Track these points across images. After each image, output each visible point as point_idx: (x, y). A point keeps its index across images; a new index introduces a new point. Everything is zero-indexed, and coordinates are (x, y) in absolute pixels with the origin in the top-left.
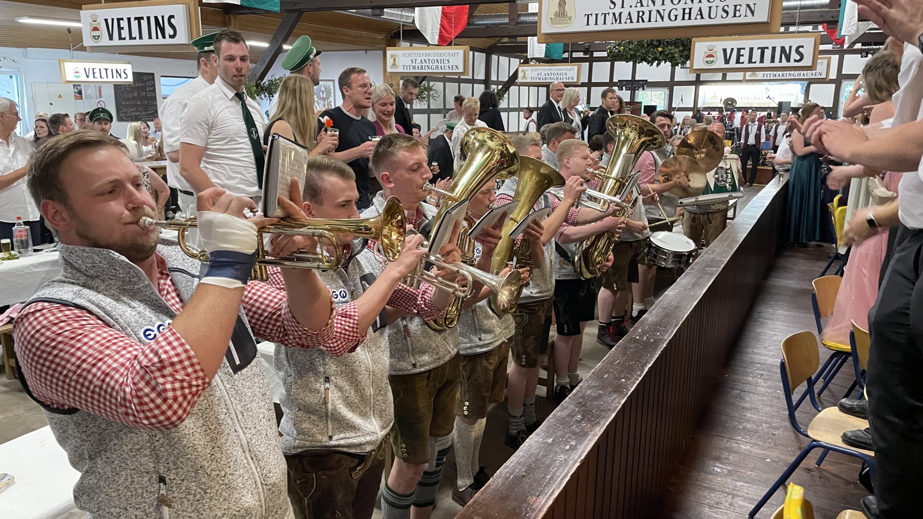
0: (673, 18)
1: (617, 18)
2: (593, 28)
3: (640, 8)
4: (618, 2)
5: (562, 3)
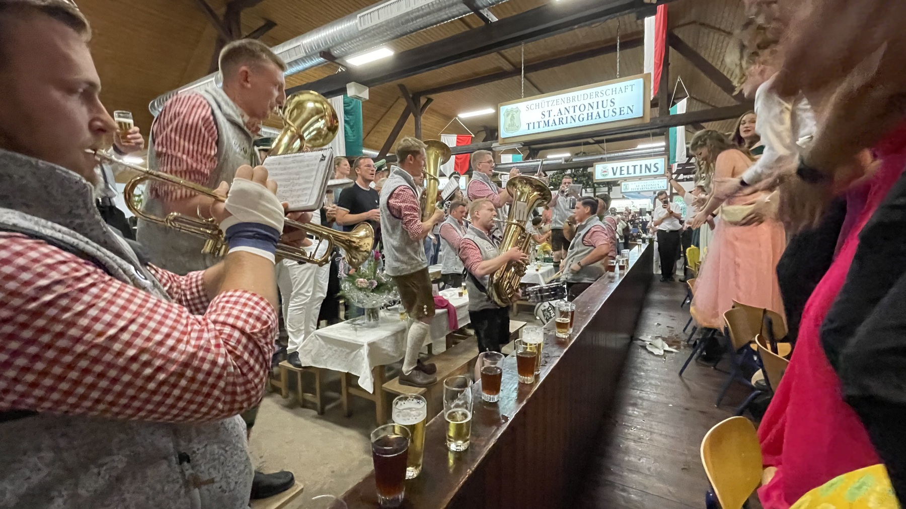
0: (581, 119)
1: (547, 124)
2: (532, 131)
3: (560, 116)
4: (547, 114)
5: (513, 117)
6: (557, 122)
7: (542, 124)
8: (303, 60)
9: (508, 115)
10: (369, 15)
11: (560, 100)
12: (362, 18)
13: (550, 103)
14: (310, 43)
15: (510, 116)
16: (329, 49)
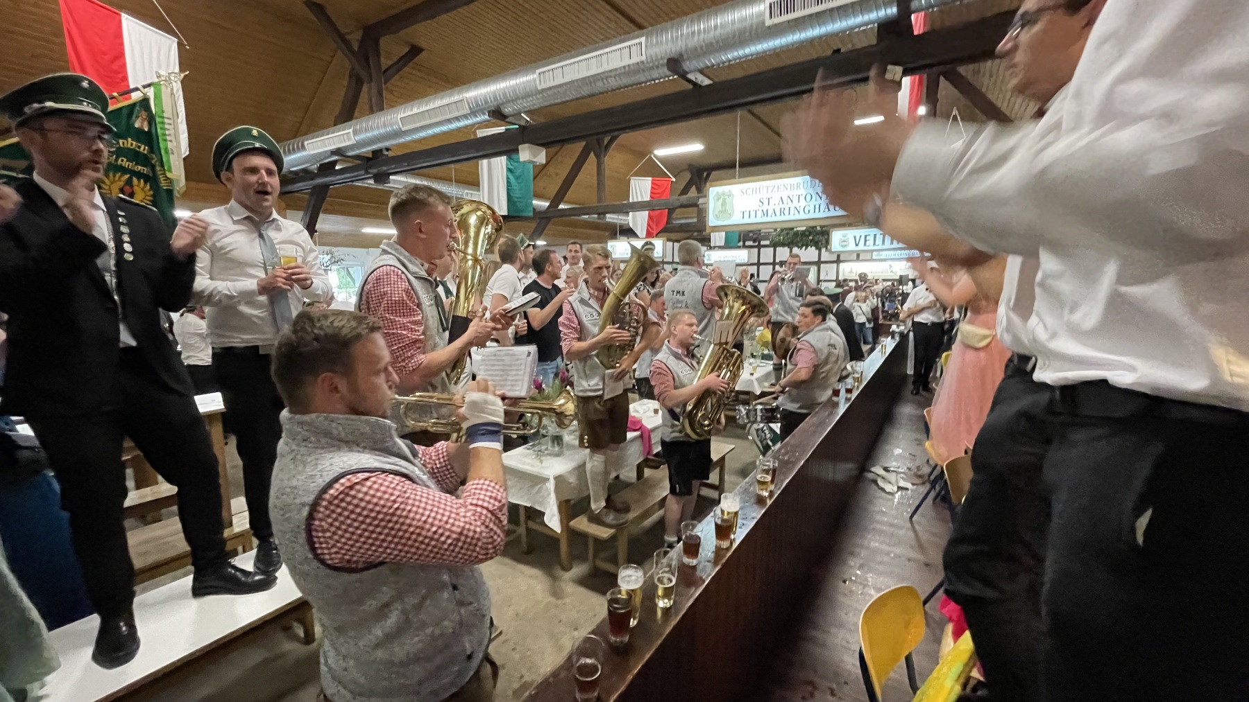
2: (747, 220)
3: (782, 206)
4: (766, 202)
5: (724, 203)
6: (778, 213)
7: (759, 213)
8: (465, 117)
9: (718, 199)
10: (551, 72)
11: (782, 186)
12: (542, 75)
13: (770, 189)
14: (475, 98)
15: (721, 201)
16: (498, 107)
